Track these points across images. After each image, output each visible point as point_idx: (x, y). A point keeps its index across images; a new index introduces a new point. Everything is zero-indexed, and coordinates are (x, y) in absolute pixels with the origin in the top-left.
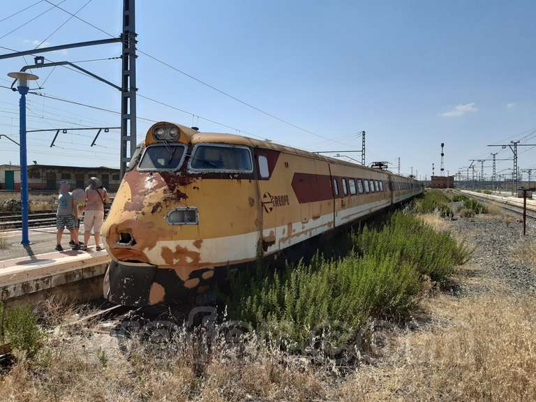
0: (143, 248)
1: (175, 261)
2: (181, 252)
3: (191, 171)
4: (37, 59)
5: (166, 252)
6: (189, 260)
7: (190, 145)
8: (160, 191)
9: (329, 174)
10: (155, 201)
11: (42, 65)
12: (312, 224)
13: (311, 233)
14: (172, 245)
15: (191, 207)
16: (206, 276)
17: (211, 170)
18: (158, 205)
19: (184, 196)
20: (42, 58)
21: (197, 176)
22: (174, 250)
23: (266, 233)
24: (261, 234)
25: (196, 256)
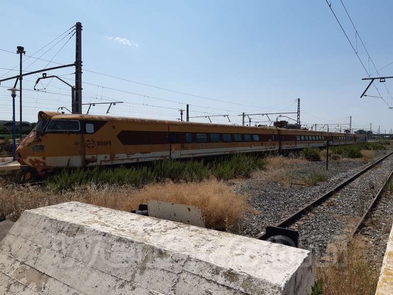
0: (23, 159)
1: (36, 165)
2: (37, 161)
3: (47, 130)
4: (43, 74)
5: (31, 161)
6: (42, 165)
7: (50, 120)
8: (33, 138)
9: (168, 131)
10: (29, 142)
11: (45, 77)
12: (138, 155)
13: (138, 160)
14: (33, 158)
15: (43, 144)
16: (49, 171)
17: (55, 130)
18: (30, 143)
19: (41, 140)
20: (46, 74)
21: (48, 133)
22: (34, 160)
23: (89, 157)
24: (84, 157)
25: (44, 163)
